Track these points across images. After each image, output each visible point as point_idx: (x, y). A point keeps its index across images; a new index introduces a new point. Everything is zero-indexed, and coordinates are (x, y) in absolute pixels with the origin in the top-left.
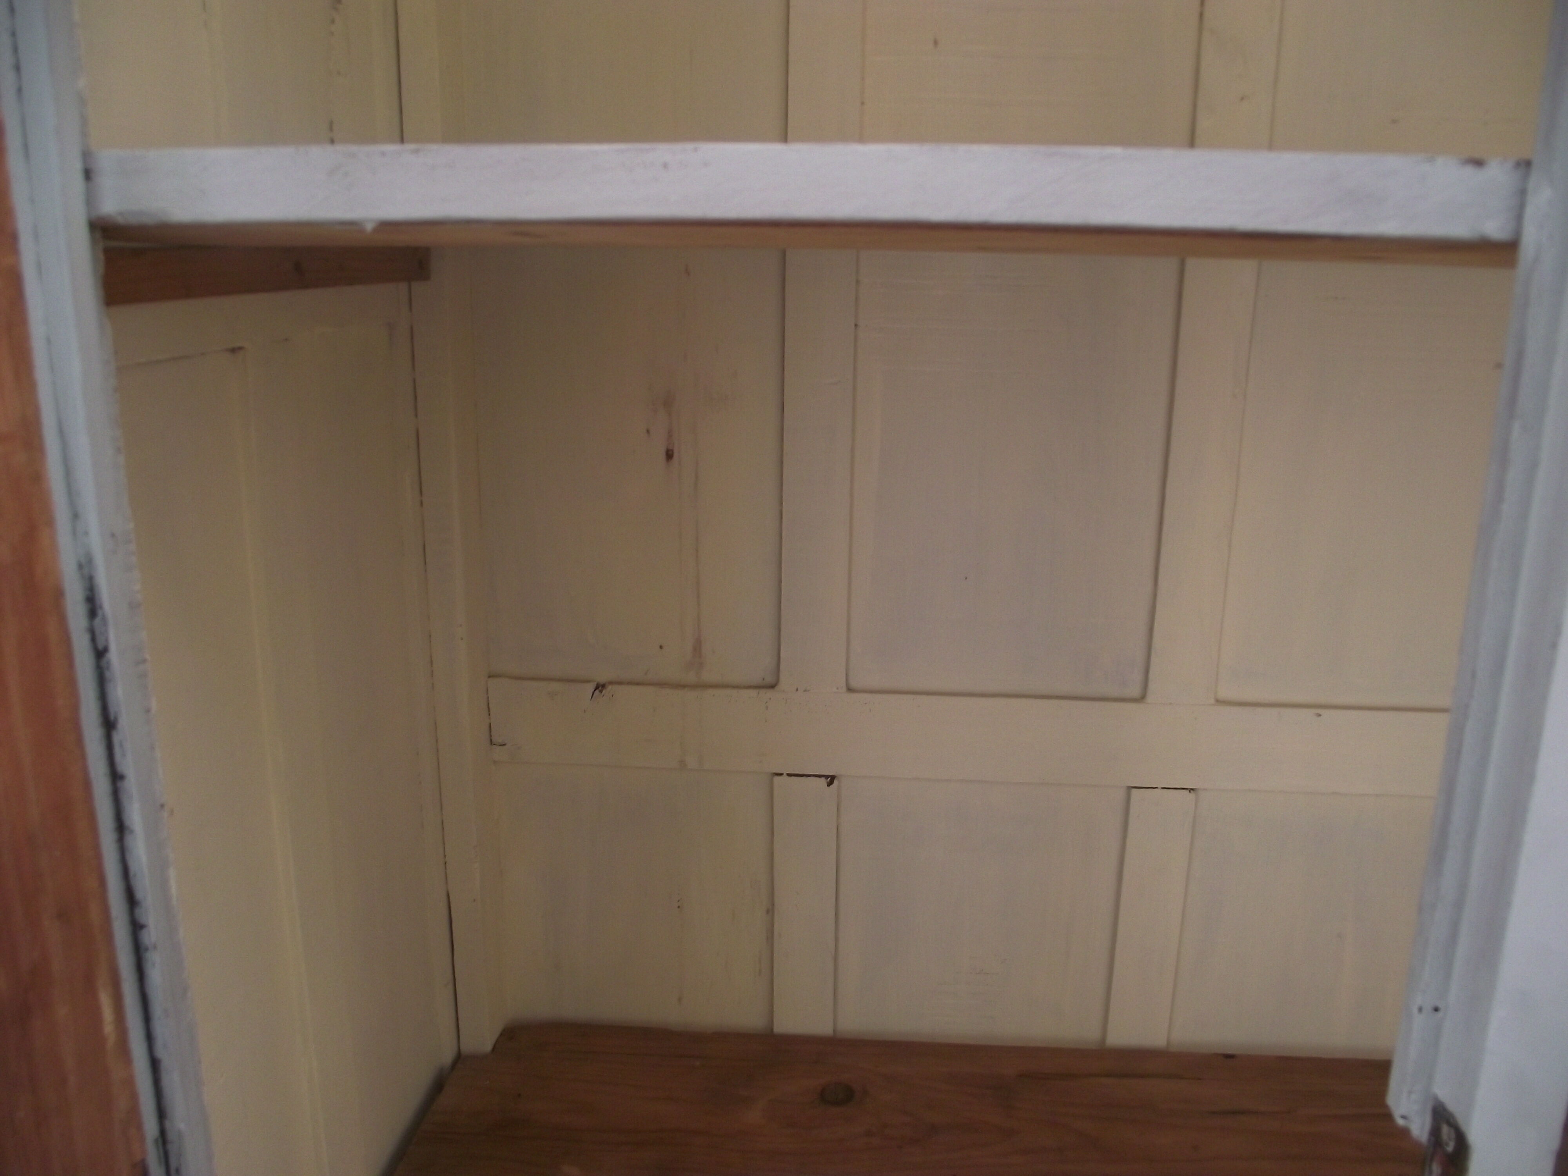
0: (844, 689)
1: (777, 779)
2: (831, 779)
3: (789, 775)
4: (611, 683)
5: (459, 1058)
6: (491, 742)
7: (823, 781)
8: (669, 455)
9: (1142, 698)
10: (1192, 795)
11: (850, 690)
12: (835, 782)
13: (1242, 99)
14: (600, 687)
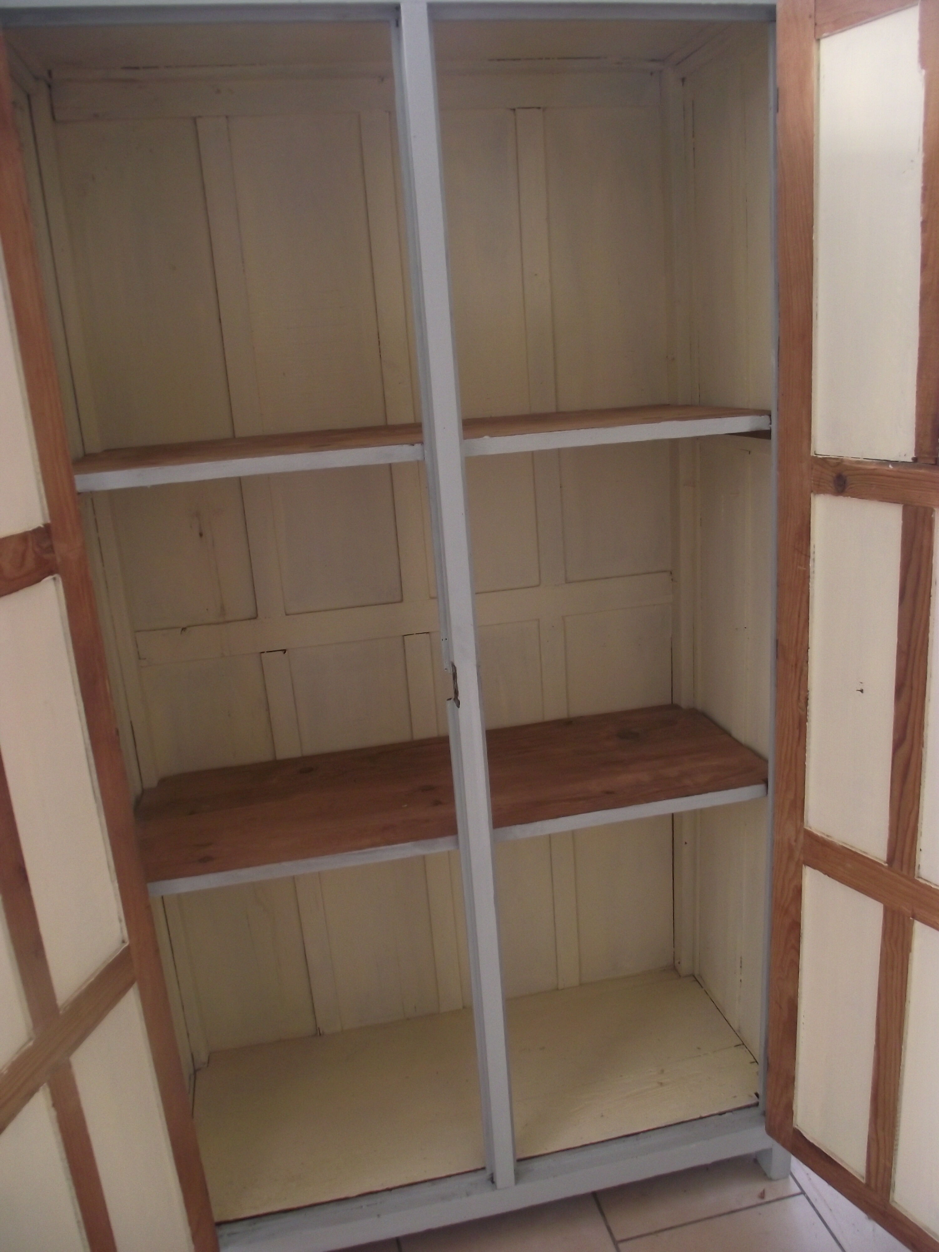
0: (285, 615)
1: (262, 654)
2: (284, 651)
3: (267, 652)
4: (189, 627)
5: (143, 791)
6: (140, 658)
7: (281, 653)
8: (201, 535)
9: (402, 601)
10: (428, 635)
11: (287, 615)
12: (286, 652)
13: (400, 383)
14: (184, 629)
